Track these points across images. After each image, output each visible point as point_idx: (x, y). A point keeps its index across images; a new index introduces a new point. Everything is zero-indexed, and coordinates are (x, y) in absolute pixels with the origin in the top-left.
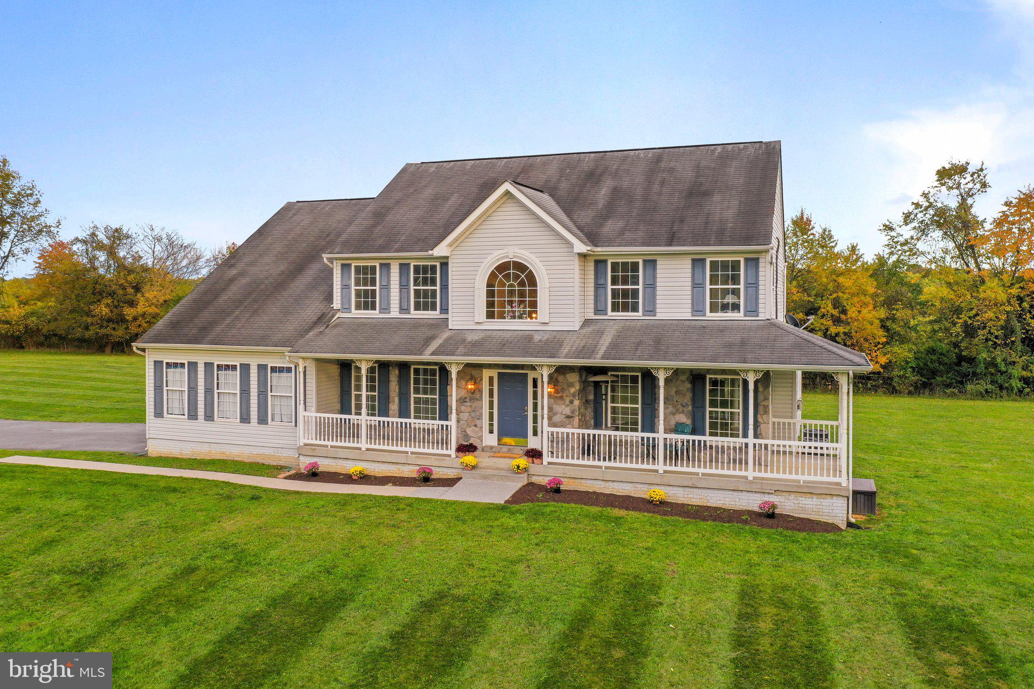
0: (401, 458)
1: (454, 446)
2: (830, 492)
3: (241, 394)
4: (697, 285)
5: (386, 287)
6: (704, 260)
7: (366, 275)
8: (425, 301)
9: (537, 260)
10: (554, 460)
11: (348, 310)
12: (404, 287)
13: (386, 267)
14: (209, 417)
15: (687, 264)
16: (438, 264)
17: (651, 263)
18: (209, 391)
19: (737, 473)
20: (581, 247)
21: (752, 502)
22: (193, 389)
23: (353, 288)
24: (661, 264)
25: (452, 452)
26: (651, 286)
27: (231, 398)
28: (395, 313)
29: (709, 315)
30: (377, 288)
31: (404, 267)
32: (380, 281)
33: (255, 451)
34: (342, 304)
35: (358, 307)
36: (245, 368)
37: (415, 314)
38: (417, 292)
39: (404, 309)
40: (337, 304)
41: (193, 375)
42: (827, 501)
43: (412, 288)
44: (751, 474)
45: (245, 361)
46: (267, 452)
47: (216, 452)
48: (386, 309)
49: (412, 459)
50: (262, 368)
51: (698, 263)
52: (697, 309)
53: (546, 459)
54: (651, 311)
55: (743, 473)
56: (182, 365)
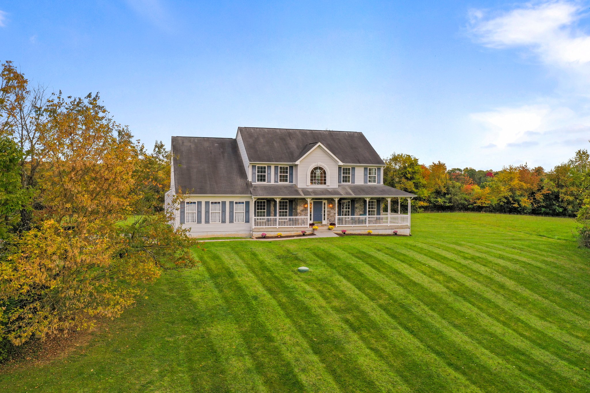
0: (292, 230)
1: (309, 224)
2: (406, 227)
3: (222, 212)
4: (365, 175)
5: (269, 174)
6: (367, 168)
7: (262, 170)
8: (284, 179)
9: (326, 167)
10: (339, 226)
11: (255, 182)
12: (276, 173)
13: (269, 167)
14: (207, 222)
15: (363, 169)
16: (288, 167)
17: (353, 168)
18: (207, 212)
19: (386, 225)
20: (341, 163)
21: (390, 232)
22: (199, 212)
23: (257, 174)
24: (356, 169)
25: (308, 226)
26: (353, 175)
27: (217, 215)
28: (272, 182)
29: (369, 184)
30: (266, 174)
31: (276, 167)
32: (267, 172)
33: (227, 233)
34: (252, 179)
35: (258, 181)
36: (224, 203)
37: (280, 183)
38: (281, 176)
39: (275, 182)
40: (250, 179)
41: (200, 206)
42: (406, 230)
43: (279, 174)
44: (389, 224)
45: (224, 200)
46: (233, 233)
47: (210, 235)
48: (270, 181)
49: (295, 229)
50: (231, 203)
51: (366, 169)
52: (365, 182)
53: (337, 225)
54: (353, 182)
55: (387, 225)
56: (195, 203)
